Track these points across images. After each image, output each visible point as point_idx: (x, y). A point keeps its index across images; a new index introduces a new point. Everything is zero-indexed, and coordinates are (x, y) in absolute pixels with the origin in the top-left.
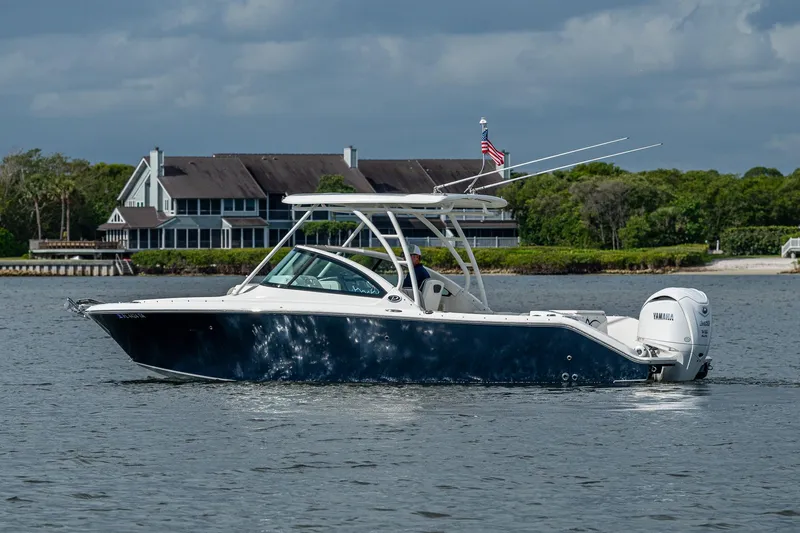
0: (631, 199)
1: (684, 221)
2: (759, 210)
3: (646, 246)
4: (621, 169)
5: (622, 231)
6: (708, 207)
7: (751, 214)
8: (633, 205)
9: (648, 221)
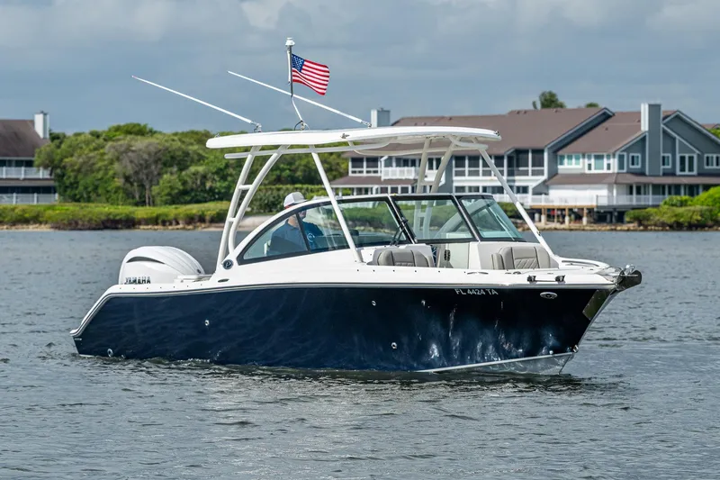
0: (164, 159)
1: (214, 179)
2: (283, 170)
3: (178, 204)
4: (155, 129)
5: (155, 189)
7: (278, 172)
8: (165, 164)
9: (180, 180)
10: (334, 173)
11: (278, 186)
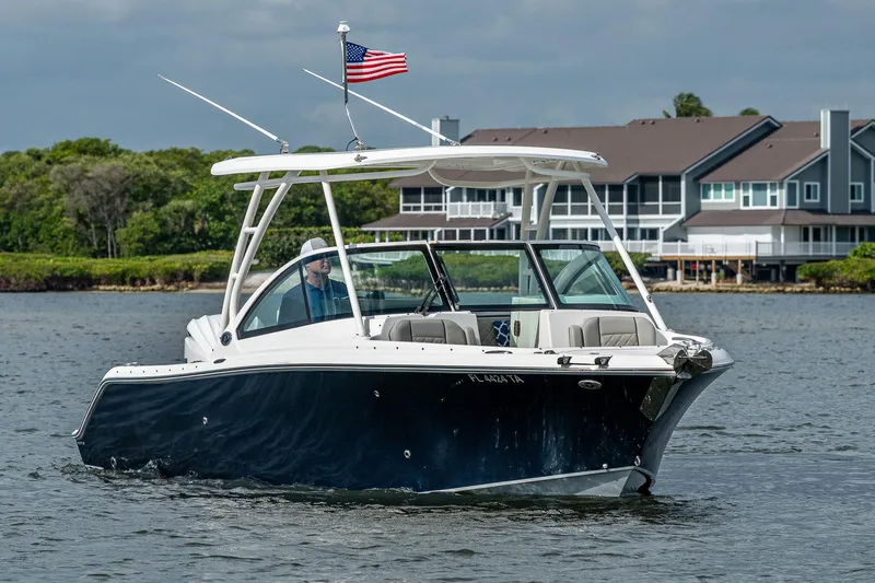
0: (134, 190)
1: (206, 219)
2: (309, 205)
3: (153, 254)
4: (121, 146)
5: (122, 233)
6: (239, 200)
7: (298, 209)
8: (135, 197)
9: (157, 220)
10: (378, 210)
11: (297, 229)
